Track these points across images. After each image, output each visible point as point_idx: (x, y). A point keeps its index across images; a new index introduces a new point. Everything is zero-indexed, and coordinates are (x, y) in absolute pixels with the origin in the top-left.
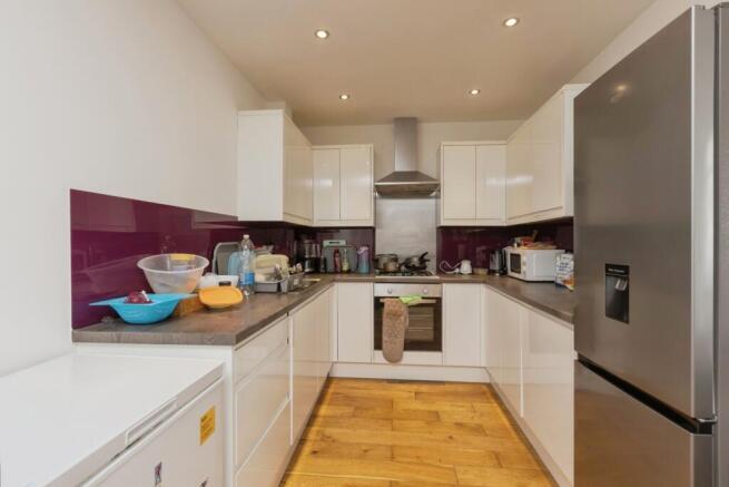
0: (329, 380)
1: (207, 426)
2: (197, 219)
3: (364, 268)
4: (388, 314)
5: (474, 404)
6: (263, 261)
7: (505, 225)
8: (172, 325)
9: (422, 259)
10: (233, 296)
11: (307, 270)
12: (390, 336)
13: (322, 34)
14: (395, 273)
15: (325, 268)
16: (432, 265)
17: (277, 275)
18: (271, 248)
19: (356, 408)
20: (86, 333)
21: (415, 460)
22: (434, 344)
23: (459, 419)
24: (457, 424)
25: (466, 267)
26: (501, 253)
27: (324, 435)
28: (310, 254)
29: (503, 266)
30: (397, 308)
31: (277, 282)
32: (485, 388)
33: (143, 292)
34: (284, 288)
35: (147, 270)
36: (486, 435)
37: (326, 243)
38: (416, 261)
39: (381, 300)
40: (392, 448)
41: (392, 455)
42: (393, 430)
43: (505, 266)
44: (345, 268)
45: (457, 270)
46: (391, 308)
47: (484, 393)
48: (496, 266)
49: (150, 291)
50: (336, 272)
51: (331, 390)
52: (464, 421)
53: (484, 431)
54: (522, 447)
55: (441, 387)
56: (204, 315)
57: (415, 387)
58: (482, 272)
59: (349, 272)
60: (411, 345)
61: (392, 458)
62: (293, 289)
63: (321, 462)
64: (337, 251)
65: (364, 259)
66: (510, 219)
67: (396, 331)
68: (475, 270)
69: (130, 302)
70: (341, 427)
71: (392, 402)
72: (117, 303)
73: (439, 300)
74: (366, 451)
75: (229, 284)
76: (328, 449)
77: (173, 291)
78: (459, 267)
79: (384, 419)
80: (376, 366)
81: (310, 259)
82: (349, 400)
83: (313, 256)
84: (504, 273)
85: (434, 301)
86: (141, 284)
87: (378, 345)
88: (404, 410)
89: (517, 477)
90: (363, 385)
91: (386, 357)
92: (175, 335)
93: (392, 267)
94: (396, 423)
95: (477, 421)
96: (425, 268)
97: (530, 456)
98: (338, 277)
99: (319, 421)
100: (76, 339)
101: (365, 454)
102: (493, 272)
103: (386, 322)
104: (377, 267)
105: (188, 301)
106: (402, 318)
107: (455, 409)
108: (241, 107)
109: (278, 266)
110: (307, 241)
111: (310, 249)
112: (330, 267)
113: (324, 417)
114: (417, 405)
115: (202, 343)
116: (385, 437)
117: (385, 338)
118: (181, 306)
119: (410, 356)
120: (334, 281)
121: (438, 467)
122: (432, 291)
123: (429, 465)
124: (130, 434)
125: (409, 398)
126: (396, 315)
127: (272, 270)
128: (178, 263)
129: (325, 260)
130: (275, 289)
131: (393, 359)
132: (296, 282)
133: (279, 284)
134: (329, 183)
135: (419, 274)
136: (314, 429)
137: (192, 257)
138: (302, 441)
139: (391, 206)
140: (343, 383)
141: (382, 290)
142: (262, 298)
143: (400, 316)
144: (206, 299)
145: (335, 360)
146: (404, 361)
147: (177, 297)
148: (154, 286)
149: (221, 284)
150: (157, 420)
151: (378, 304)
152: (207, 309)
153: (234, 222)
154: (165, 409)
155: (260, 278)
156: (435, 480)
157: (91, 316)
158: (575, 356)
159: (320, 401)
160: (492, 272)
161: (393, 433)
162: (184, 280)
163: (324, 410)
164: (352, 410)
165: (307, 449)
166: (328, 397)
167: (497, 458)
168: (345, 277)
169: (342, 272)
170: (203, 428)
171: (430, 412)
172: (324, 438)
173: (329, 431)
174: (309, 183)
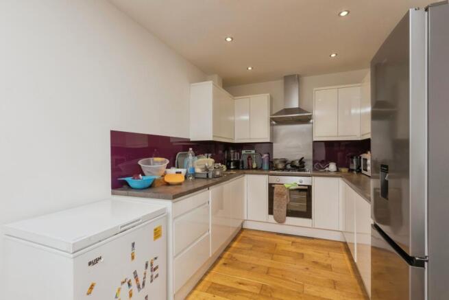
0: (242, 230)
1: (157, 233)
2: (171, 141)
3: (266, 166)
4: (277, 194)
5: (330, 253)
6: (200, 162)
7: (359, 139)
8: (150, 190)
9: (301, 161)
10: (181, 179)
11: (232, 167)
12: (278, 207)
13: (229, 39)
14: (283, 170)
15: (243, 166)
16: (309, 165)
17: (207, 169)
18: (210, 155)
19: (254, 246)
20: (116, 191)
21: (281, 276)
22: (307, 214)
23: (316, 259)
24: (314, 262)
25: (332, 167)
26: (357, 158)
27: (232, 257)
28: (234, 158)
29: (359, 167)
30: (282, 191)
31: (206, 172)
32: (342, 245)
33: (140, 175)
34: (210, 176)
35: (142, 165)
36: (332, 271)
37: (244, 152)
38: (297, 164)
39: (273, 186)
40: (269, 268)
41: (268, 272)
42: (272, 259)
43: (360, 166)
44: (254, 166)
45: (327, 169)
46: (279, 190)
47: (340, 248)
48: (354, 167)
49: (143, 175)
50: (249, 169)
51: (241, 235)
52: (319, 261)
53: (331, 268)
54: (355, 281)
55: (312, 241)
56: (165, 187)
57: (293, 239)
58: (344, 170)
59: (256, 169)
60: (291, 213)
61: (267, 273)
62: (214, 177)
63: (228, 269)
64: (250, 157)
65: (266, 161)
66: (363, 135)
67: (281, 204)
68: (340, 169)
69: (134, 179)
70: (243, 254)
71: (276, 245)
72: (128, 179)
73: (310, 187)
74: (253, 268)
75: (180, 173)
76: (232, 263)
77: (153, 175)
78: (328, 166)
79: (269, 253)
80: (270, 224)
81: (234, 161)
82: (250, 241)
83: (236, 159)
84: (359, 171)
85: (307, 187)
86: (139, 171)
87: (271, 212)
88: (283, 250)
89: (344, 296)
90: (261, 234)
91: (275, 219)
92: (149, 194)
93: (280, 166)
94: (275, 256)
95: (328, 262)
96: (304, 167)
97: (358, 286)
98: (251, 171)
99: (231, 249)
100: (113, 194)
101: (252, 269)
102: (353, 170)
103: (275, 198)
104: (272, 166)
105: (159, 180)
106: (285, 197)
107: (315, 253)
108: (192, 82)
109: (207, 164)
110: (232, 151)
111: (234, 155)
112: (246, 165)
113: (235, 248)
114: (292, 249)
115: (159, 198)
116: (266, 262)
117: (275, 208)
118: (156, 182)
119: (290, 220)
120: (245, 173)
121: (293, 282)
122: (305, 181)
123: (288, 280)
124: (121, 227)
125: (288, 244)
126: (281, 195)
127: (203, 167)
128: (157, 162)
129: (243, 162)
130: (205, 176)
131: (280, 221)
132: (218, 173)
133: (207, 174)
134: (246, 117)
135: (299, 171)
136: (228, 253)
137: (163, 159)
138: (220, 258)
139: (283, 129)
140: (249, 232)
141: (274, 179)
142: (197, 180)
143: (284, 195)
144: (167, 179)
145: (246, 218)
146: (287, 222)
147: (153, 177)
148: (145, 172)
149: (177, 173)
150: (134, 224)
151: (271, 187)
152: (168, 184)
153: (188, 141)
154: (137, 221)
155: (198, 170)
156: (288, 288)
157: (119, 184)
158: (372, 222)
159: (234, 239)
160: (351, 171)
161: (272, 261)
162: (158, 170)
163: (235, 244)
164: (251, 246)
165: (222, 261)
166: (239, 238)
167: (335, 284)
168: (255, 171)
169: (252, 169)
170: (155, 234)
171: (299, 253)
172: (232, 258)
173: (235, 255)
174: (232, 118)
